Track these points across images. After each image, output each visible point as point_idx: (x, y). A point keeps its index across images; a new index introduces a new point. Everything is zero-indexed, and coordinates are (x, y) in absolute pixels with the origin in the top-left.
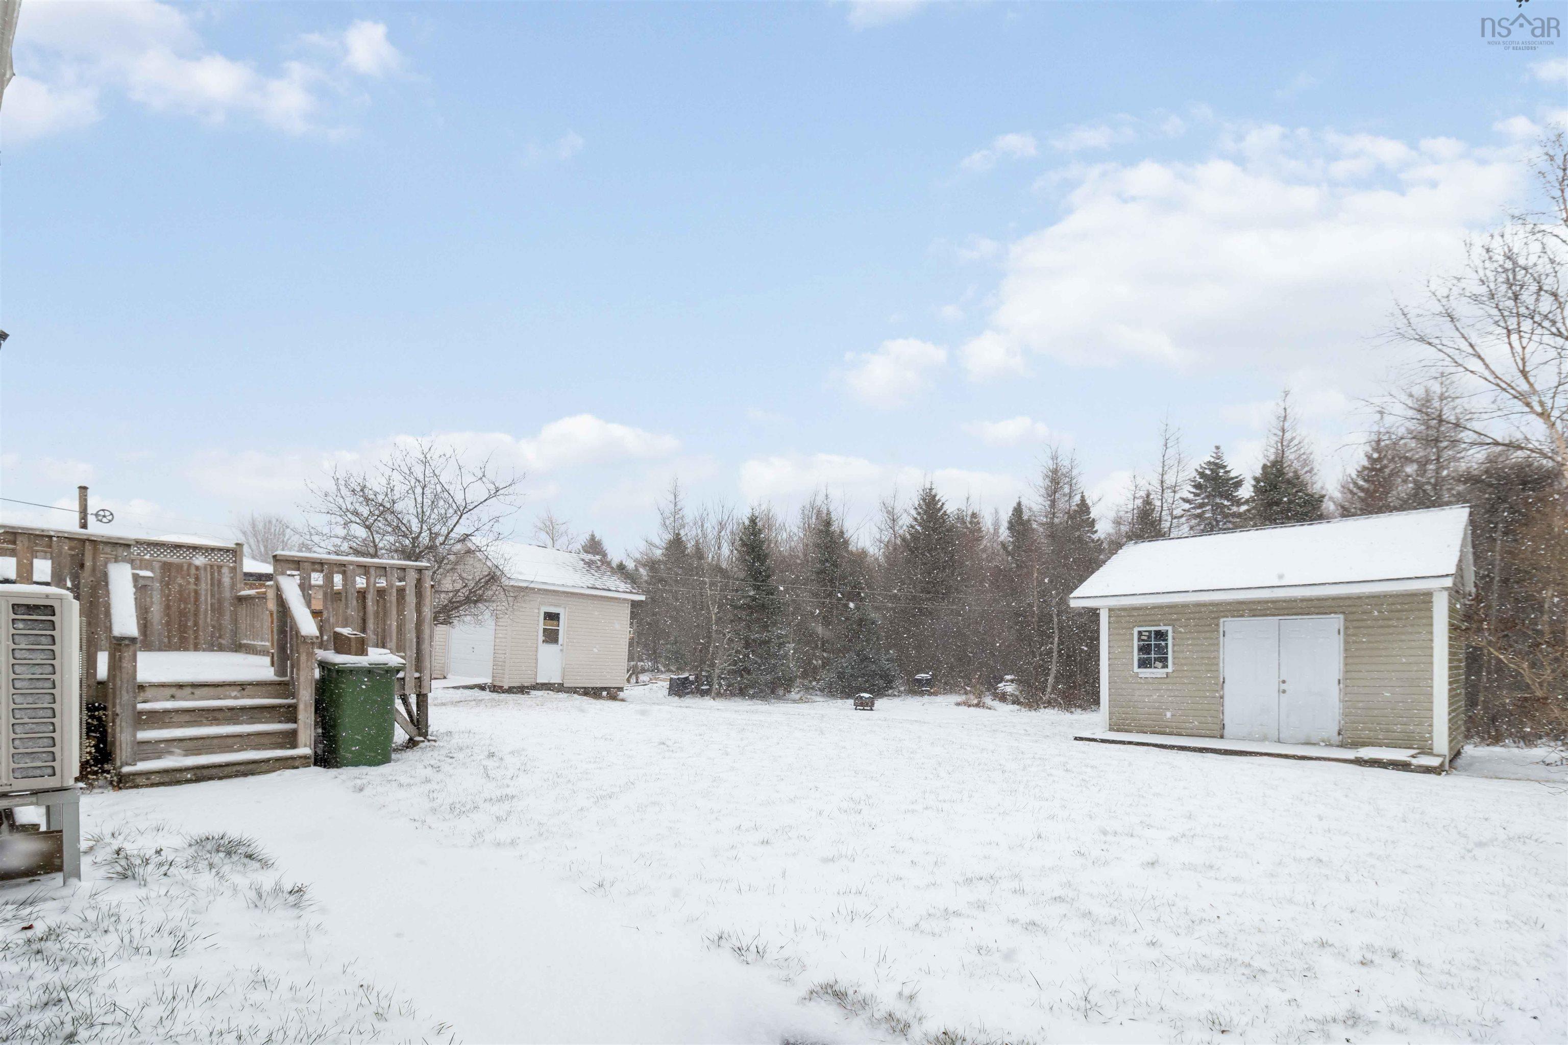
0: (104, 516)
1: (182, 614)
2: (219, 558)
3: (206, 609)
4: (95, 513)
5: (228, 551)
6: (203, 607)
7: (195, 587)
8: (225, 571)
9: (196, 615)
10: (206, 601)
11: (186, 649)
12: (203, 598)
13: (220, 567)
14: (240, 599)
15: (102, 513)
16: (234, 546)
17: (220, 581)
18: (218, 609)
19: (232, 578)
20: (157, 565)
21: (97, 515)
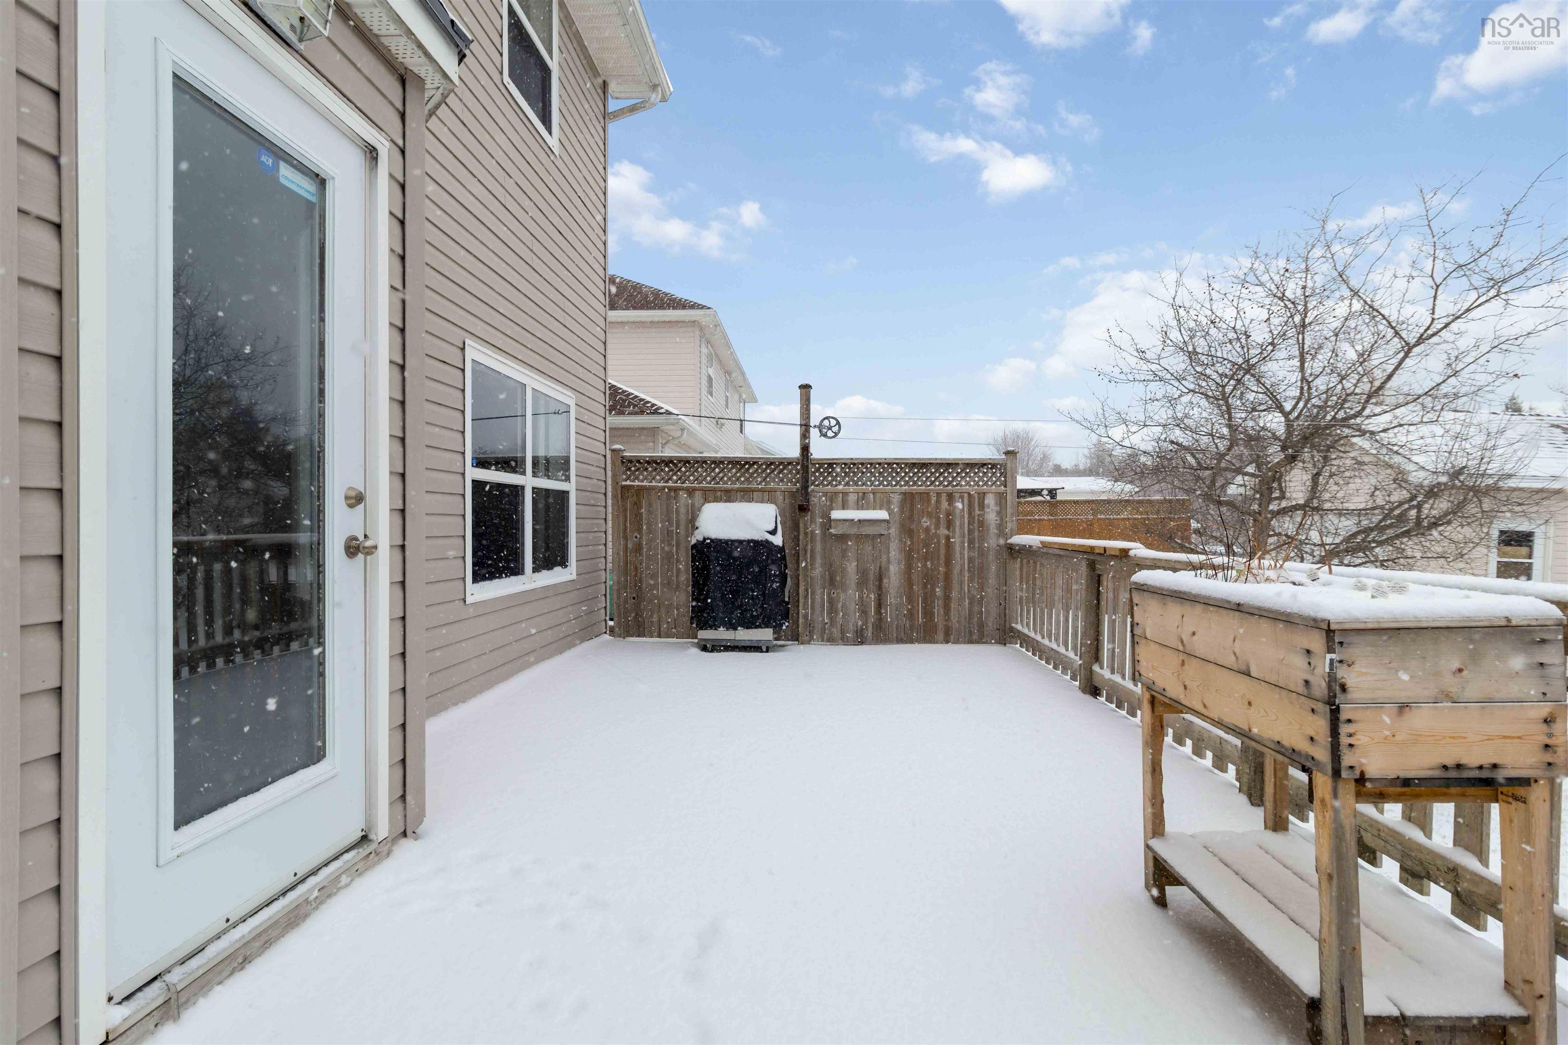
0: (830, 428)
1: (929, 579)
2: (981, 479)
3: (963, 565)
4: (818, 424)
5: (994, 466)
6: (956, 571)
7: (946, 532)
8: (990, 500)
9: (948, 577)
10: (962, 554)
11: (932, 641)
12: (958, 555)
13: (982, 495)
14: (1013, 551)
15: (826, 423)
16: (1004, 457)
17: (982, 524)
18: (978, 571)
19: (999, 513)
20: (896, 499)
21: (820, 427)
